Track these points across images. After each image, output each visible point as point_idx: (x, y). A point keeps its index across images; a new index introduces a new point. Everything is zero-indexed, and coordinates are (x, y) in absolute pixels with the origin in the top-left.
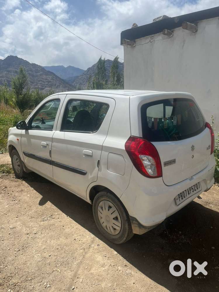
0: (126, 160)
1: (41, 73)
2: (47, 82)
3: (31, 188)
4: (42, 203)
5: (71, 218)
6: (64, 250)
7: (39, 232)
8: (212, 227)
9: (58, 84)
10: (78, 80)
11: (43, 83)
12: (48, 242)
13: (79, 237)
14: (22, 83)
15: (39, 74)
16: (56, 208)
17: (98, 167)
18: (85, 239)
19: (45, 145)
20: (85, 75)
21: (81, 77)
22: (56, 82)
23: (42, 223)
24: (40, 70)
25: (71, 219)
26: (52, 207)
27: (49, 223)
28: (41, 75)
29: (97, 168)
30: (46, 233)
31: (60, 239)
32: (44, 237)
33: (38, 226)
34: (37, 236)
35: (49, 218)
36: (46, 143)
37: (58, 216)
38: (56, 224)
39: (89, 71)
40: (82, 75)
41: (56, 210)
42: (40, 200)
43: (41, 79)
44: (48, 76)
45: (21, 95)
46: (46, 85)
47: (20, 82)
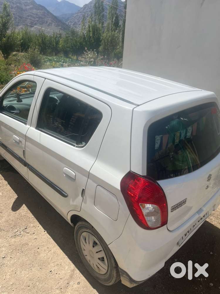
0: (120, 203)
1: (31, 6)
2: (37, 18)
3: (4, 181)
4: (16, 207)
5: (49, 234)
6: (36, 287)
7: (8, 255)
8: (211, 253)
9: (50, 21)
10: (73, 18)
11: (33, 19)
12: (18, 273)
13: (56, 268)
14: (6, 23)
15: (28, 7)
16: (33, 216)
17: (82, 196)
18: (63, 272)
19: (18, 141)
20: (81, 12)
21: (76, 15)
22: (48, 19)
23: (13, 240)
24: (29, 3)
25: (48, 236)
26: (28, 215)
27: (22, 242)
28: (31, 9)
29: (80, 197)
30: (17, 258)
31: (33, 269)
32: (13, 265)
33: (8, 245)
34: (5, 261)
35: (22, 232)
36: (18, 139)
37: (33, 230)
38: (30, 245)
39: (85, 8)
40: (78, 13)
41: (31, 220)
42: (14, 203)
43: (31, 14)
44: (38, 11)
45: (5, 38)
46: (36, 22)
47: (4, 22)
